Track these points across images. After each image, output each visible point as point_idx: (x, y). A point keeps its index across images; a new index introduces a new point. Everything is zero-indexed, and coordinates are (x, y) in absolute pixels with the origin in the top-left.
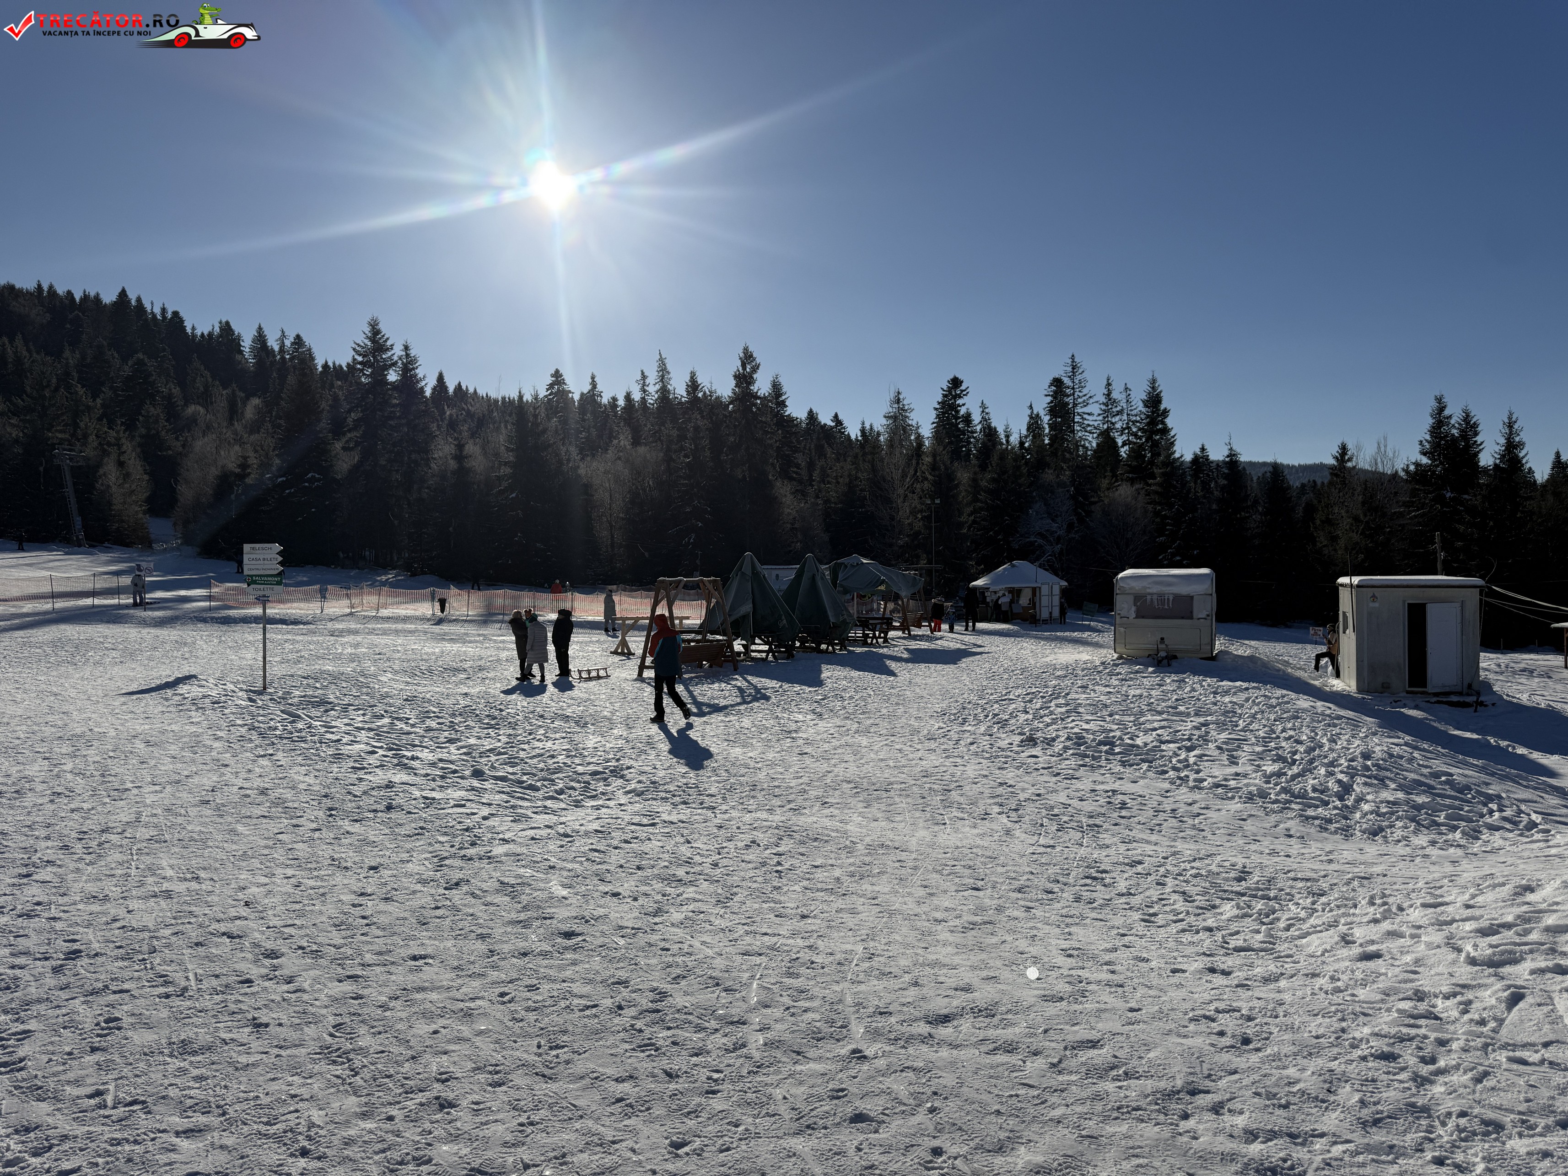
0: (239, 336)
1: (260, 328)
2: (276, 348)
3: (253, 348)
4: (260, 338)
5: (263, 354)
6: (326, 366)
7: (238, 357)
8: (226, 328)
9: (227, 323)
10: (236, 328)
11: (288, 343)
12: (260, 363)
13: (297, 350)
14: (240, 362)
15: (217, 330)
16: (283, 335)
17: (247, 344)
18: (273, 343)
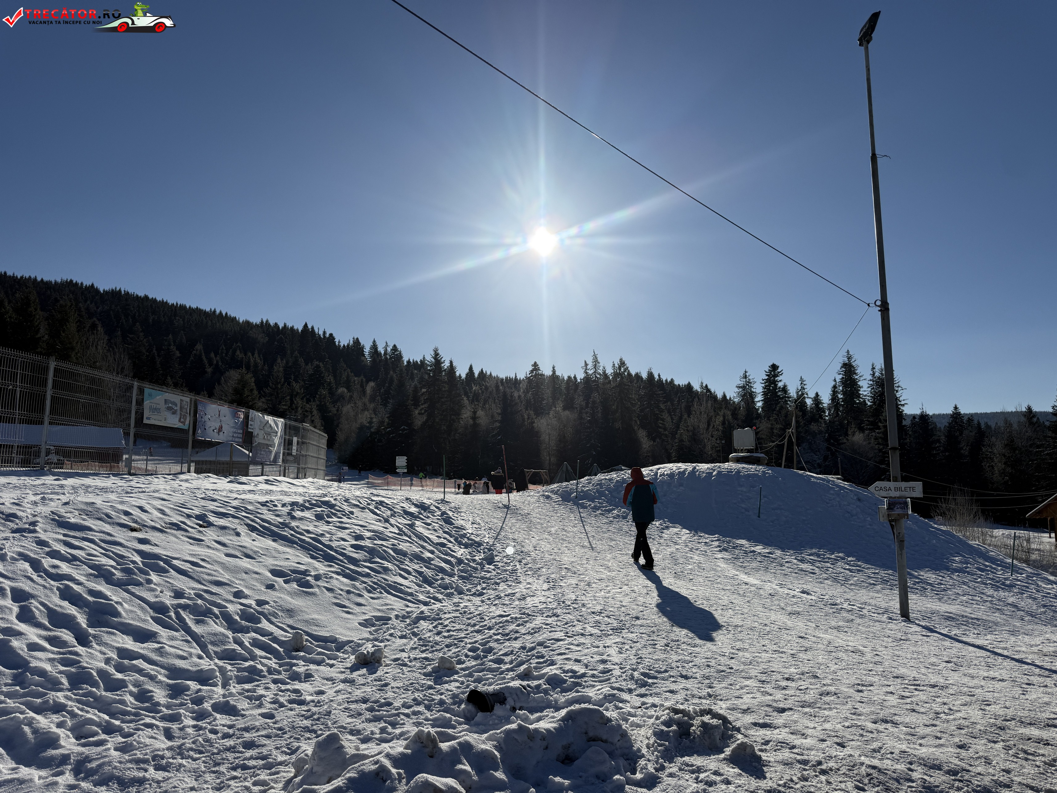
0: (363, 346)
1: (374, 341)
2: (383, 352)
3: (370, 352)
4: (374, 347)
5: (375, 356)
6: (409, 362)
7: (362, 358)
8: (357, 342)
9: (357, 339)
10: (362, 342)
11: (389, 349)
12: (374, 361)
13: (394, 353)
14: (363, 361)
15: (352, 342)
16: (387, 345)
17: (367, 350)
18: (381, 349)
